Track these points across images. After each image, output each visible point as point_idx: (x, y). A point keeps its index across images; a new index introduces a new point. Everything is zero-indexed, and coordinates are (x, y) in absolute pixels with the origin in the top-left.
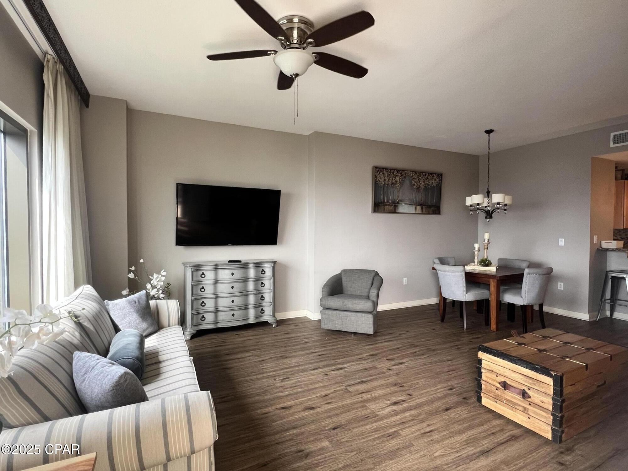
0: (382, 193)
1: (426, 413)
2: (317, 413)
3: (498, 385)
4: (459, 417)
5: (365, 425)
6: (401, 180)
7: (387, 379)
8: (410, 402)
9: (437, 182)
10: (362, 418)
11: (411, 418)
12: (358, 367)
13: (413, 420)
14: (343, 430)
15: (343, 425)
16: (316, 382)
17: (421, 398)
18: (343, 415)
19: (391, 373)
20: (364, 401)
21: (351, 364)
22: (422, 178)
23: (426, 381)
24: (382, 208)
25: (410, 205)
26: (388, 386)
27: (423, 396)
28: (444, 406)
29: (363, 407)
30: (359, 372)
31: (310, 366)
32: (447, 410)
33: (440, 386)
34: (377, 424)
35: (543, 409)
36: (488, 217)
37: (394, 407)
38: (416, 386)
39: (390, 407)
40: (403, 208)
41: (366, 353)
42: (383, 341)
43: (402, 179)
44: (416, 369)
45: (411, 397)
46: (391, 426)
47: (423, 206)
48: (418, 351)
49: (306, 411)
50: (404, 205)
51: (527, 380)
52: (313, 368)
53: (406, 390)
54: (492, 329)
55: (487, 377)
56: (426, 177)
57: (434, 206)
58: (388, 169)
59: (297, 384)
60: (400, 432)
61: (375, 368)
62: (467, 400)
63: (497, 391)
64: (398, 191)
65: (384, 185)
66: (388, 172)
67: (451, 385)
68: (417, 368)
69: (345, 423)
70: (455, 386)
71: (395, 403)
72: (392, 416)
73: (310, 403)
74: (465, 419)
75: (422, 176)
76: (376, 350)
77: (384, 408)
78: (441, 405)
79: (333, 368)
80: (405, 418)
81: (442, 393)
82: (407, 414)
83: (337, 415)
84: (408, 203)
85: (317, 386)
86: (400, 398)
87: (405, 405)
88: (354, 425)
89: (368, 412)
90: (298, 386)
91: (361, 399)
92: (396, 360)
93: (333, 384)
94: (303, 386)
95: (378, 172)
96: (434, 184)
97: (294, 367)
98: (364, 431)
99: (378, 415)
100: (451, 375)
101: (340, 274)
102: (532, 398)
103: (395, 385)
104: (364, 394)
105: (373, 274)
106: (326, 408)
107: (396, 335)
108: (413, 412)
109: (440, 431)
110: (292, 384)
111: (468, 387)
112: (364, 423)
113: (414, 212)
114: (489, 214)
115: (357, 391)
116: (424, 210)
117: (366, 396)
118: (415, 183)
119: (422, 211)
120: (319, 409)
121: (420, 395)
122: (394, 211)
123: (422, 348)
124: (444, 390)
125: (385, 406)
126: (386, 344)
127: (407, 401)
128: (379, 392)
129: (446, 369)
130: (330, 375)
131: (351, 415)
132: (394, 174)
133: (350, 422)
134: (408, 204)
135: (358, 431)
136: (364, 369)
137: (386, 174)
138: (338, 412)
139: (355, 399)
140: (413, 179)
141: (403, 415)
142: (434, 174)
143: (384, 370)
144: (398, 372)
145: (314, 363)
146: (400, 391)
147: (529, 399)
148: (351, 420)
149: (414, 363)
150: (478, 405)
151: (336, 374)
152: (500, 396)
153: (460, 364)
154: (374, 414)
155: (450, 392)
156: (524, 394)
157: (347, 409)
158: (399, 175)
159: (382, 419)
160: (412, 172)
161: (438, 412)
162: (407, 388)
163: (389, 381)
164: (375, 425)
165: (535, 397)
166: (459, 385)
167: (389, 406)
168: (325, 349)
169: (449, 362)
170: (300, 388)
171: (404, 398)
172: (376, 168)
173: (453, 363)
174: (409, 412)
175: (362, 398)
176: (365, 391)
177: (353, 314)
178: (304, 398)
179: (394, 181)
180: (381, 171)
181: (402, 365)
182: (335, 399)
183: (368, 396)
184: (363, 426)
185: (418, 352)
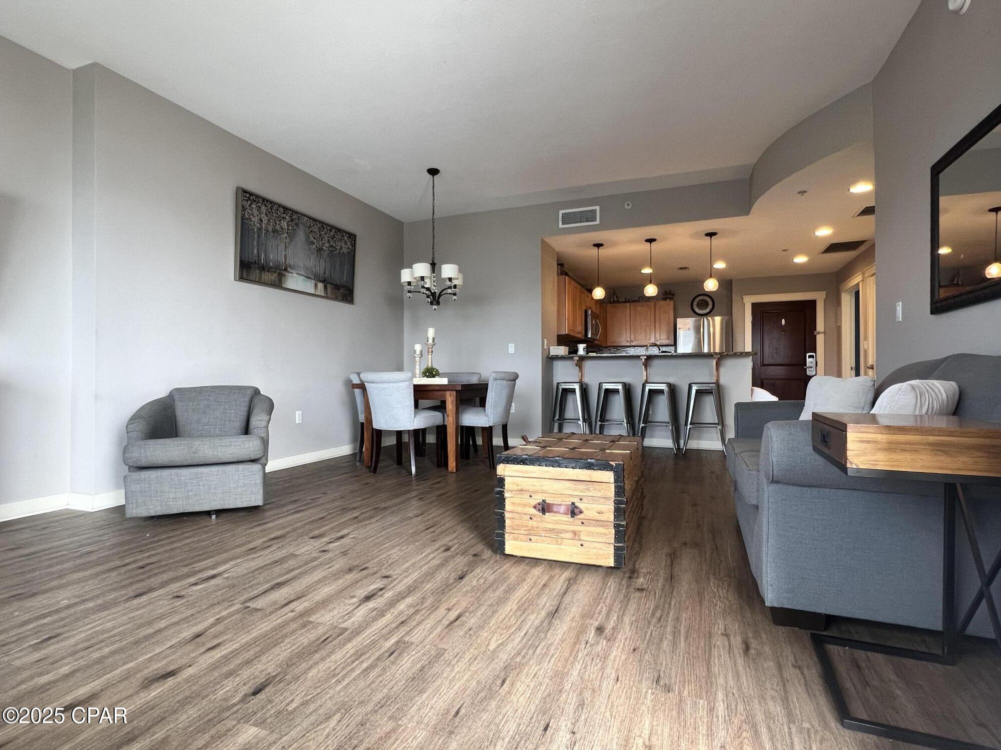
0: (255, 244)
1: (432, 594)
2: (187, 681)
3: (534, 511)
4: (485, 581)
5: (329, 655)
6: (290, 228)
7: (327, 567)
8: (394, 587)
9: (348, 248)
10: (314, 645)
11: (412, 610)
12: (253, 564)
13: (418, 611)
14: (282, 685)
15: (276, 676)
16: (154, 620)
17: (410, 575)
18: (264, 659)
19: (330, 555)
20: (301, 615)
21: (232, 563)
22: (325, 234)
23: (400, 550)
24: (255, 273)
25: (305, 277)
26: (336, 576)
27: (410, 571)
28: (453, 574)
29: (304, 626)
30: (260, 571)
31: (124, 592)
32: (461, 578)
33: (429, 551)
34: (354, 642)
35: (602, 523)
36: (435, 302)
37: (371, 604)
38: (390, 562)
39: (362, 606)
40: (294, 281)
41: (259, 538)
42: (285, 514)
43: (292, 227)
44: (373, 538)
45: (390, 579)
46: (383, 636)
47: (328, 285)
48: (360, 515)
49: (153, 687)
50: (295, 275)
51: (578, 486)
52: (132, 594)
53: (375, 573)
54: (450, 469)
55: (513, 504)
56: (332, 234)
57: (343, 287)
58: (267, 201)
59: (93, 641)
60: (407, 639)
61: (293, 556)
62: (480, 556)
63: (531, 522)
64: (286, 248)
65: (260, 229)
66: (266, 206)
67: (444, 545)
68: (373, 536)
69: (280, 669)
70: (450, 544)
71: (368, 598)
72: (375, 619)
73: (157, 667)
74: (495, 581)
75: (325, 230)
76: (279, 529)
77: (350, 614)
78: (448, 574)
79: (192, 580)
80: (402, 614)
81: (438, 558)
82: (402, 606)
83: (248, 662)
84: (302, 273)
85: (162, 624)
86: (372, 587)
87: (389, 594)
88: (304, 666)
89: (321, 630)
90: (102, 642)
91: (291, 615)
92: (329, 534)
93: (205, 609)
94: (117, 638)
95: (247, 201)
96: (345, 250)
97: (68, 607)
98: (332, 668)
99: (346, 629)
100: (434, 532)
101: (171, 396)
102: (585, 512)
103: (350, 570)
104: (295, 604)
105: (249, 392)
106: (211, 661)
107: (306, 502)
108: (409, 600)
109: (473, 611)
110: (76, 645)
111: (469, 541)
112: (323, 653)
113: (312, 291)
114: (435, 299)
115: (275, 603)
116: (329, 290)
117: (300, 606)
118: (315, 241)
119: (327, 293)
120: (190, 668)
121: (404, 572)
122: (278, 284)
123: (365, 509)
124: (439, 554)
125: (351, 609)
126: (295, 516)
127: (388, 588)
128: (326, 591)
129: (422, 527)
130: (191, 596)
131: (286, 650)
132: (279, 213)
133: (289, 664)
134: (304, 276)
135: (318, 672)
136: (270, 564)
137: (263, 208)
138: (247, 655)
139: (276, 620)
140: (311, 232)
141: (395, 611)
142: (344, 232)
143: (314, 555)
144: (342, 550)
145: (132, 584)
146: (366, 577)
147: (581, 516)
148: (290, 659)
149: (364, 530)
150: (498, 558)
151: (205, 589)
152: (537, 528)
153: (437, 516)
154: (336, 631)
155: (448, 553)
156: (574, 511)
157: (269, 642)
158: (287, 217)
159: (357, 632)
160: (310, 219)
161: (451, 585)
162: (375, 569)
163: (334, 568)
164: (351, 648)
165: (589, 509)
166: (455, 542)
167: (359, 605)
168: (153, 552)
169: (419, 518)
170: (106, 646)
171: (379, 584)
172: (245, 191)
173: (428, 517)
174: (401, 602)
175: (292, 611)
176: (292, 598)
177: (214, 469)
178: (132, 661)
179: (278, 227)
180: (255, 201)
181: (345, 539)
182: (228, 634)
183: (306, 604)
184: (323, 659)
185: (362, 516)
